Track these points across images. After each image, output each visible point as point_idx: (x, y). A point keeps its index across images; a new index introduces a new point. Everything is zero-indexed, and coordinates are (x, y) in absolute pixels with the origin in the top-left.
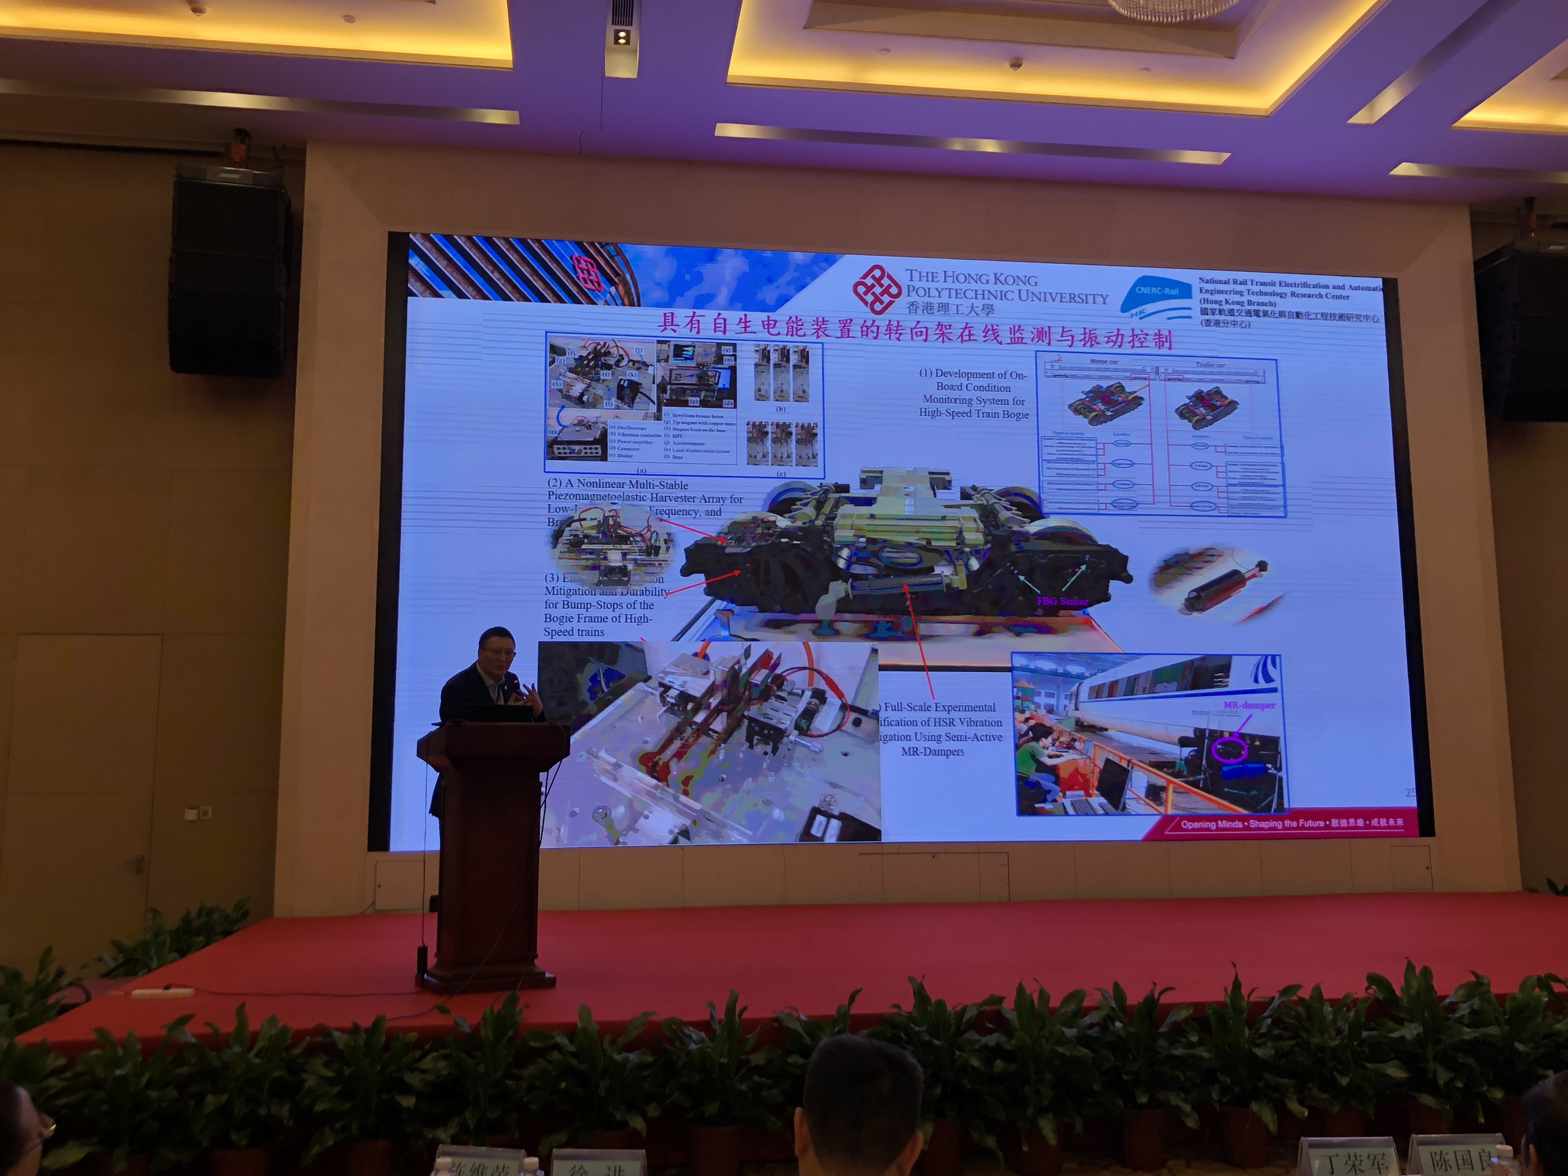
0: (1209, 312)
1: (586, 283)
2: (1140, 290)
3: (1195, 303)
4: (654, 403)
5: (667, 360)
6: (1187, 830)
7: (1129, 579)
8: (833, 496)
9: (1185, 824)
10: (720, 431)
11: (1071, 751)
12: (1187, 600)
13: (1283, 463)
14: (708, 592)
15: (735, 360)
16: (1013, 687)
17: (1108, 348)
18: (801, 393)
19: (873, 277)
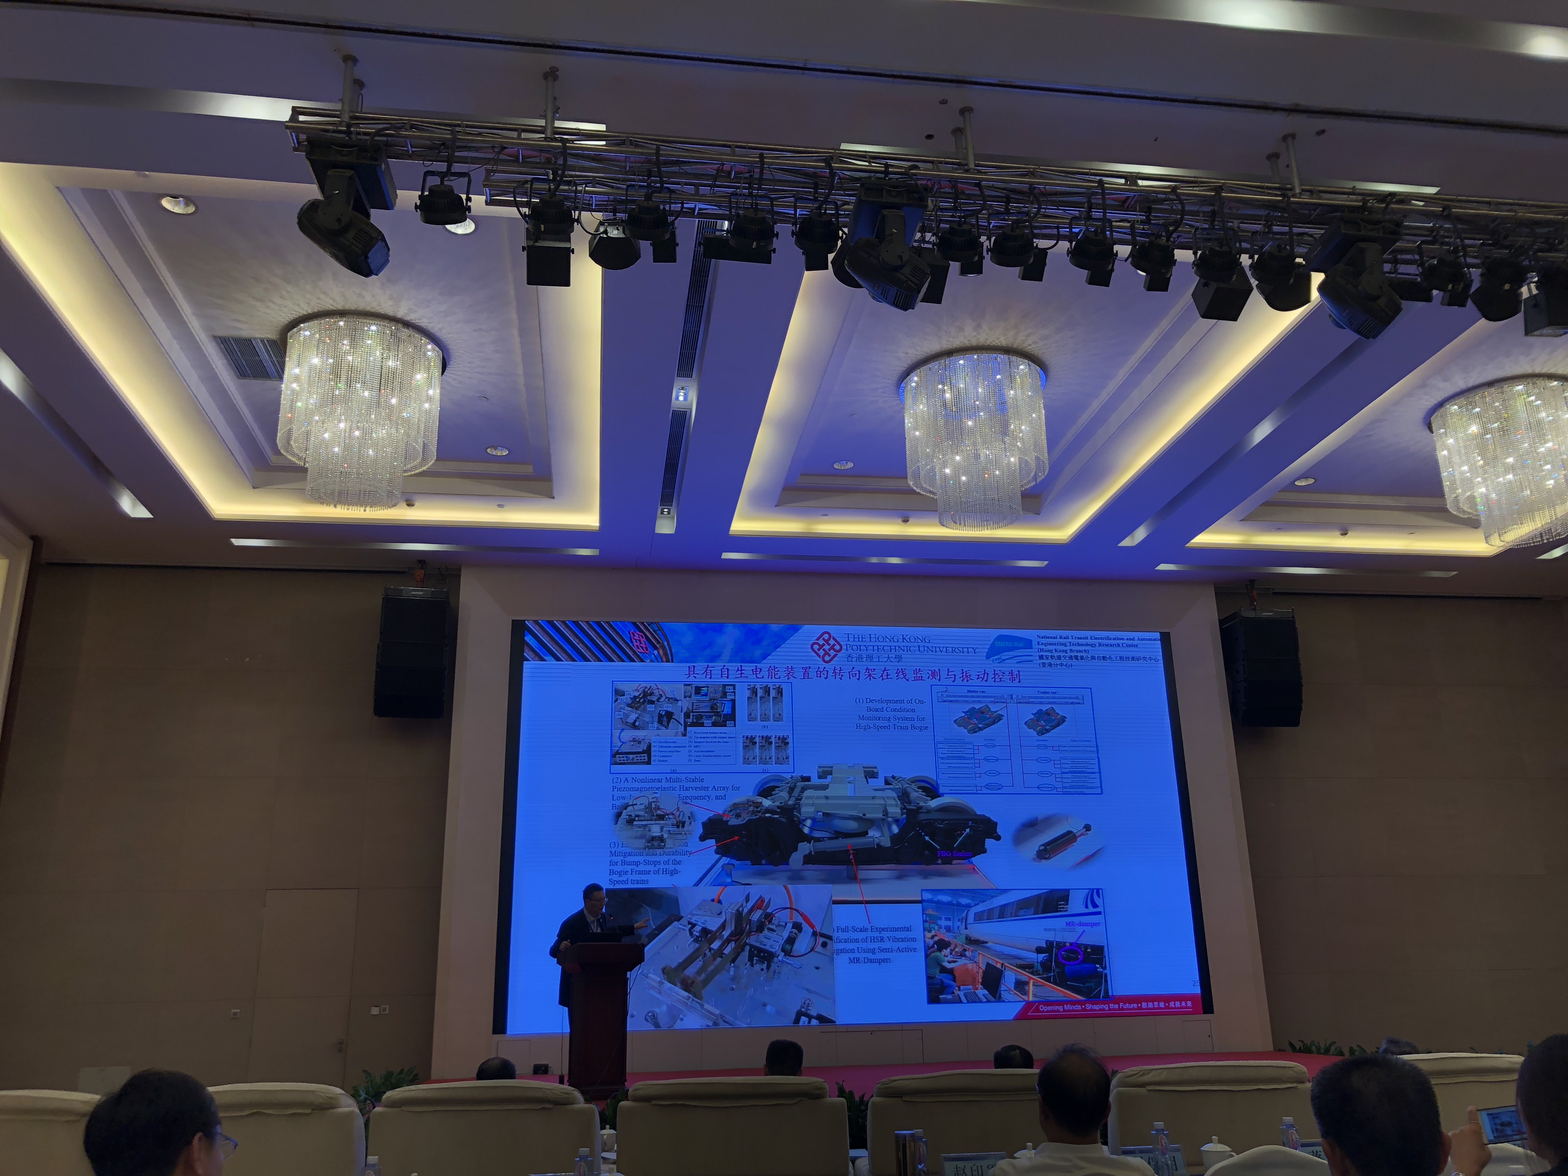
0: (1044, 657)
1: (639, 648)
2: (998, 644)
3: (1034, 652)
4: (682, 725)
5: (690, 697)
6: (1043, 1012)
7: (998, 838)
8: (800, 784)
9: (1042, 1008)
10: (725, 742)
11: (963, 958)
12: (1037, 851)
13: (1098, 757)
14: (717, 852)
15: (735, 695)
16: (923, 914)
17: (978, 682)
18: (777, 716)
19: (824, 639)
